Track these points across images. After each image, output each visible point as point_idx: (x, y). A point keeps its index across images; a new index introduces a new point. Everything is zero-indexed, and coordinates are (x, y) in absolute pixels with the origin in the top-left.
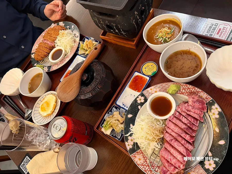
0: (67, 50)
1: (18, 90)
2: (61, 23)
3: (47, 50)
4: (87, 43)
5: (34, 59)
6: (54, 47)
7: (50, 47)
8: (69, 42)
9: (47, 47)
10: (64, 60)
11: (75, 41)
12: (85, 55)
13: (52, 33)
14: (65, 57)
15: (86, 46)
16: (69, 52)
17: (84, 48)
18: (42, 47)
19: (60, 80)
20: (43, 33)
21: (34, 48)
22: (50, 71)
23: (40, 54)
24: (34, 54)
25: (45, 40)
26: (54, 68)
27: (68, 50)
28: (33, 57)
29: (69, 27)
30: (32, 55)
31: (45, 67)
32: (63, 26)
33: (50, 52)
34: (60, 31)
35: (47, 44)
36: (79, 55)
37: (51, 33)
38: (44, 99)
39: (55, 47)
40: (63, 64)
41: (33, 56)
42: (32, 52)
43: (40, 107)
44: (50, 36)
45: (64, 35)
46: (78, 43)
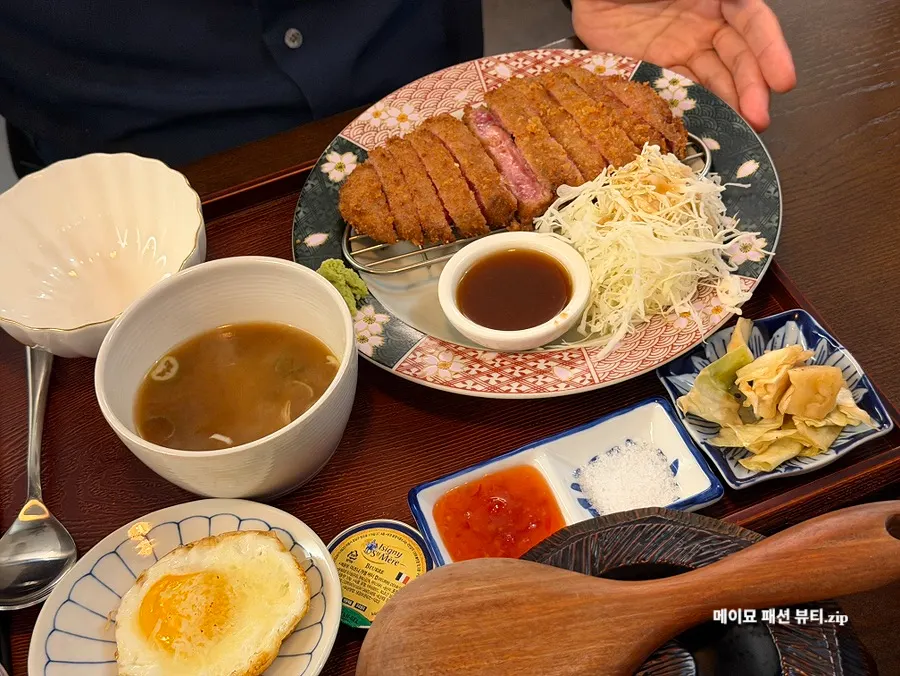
0: (607, 315)
1: (95, 335)
2: (674, 82)
3: (463, 207)
4: (795, 374)
5: (332, 193)
6: (520, 217)
7: (501, 200)
8: (666, 270)
9: (483, 189)
10: (541, 365)
11: (703, 288)
12: (719, 443)
13: (573, 112)
14: (558, 342)
15: (773, 391)
16: (619, 334)
17: (744, 389)
18: (445, 164)
19: (420, 487)
20: (503, 57)
21: (377, 115)
22: (393, 370)
23: (399, 195)
24: (349, 159)
25: (492, 118)
26: (434, 369)
27: (621, 314)
28: (336, 176)
29: (715, 146)
30: (334, 157)
31: (369, 310)
32: (677, 112)
33: (477, 234)
34: (652, 150)
35: (492, 168)
36: (672, 411)
37: (565, 105)
38: (211, 539)
39: (532, 228)
40: (514, 392)
41: (337, 166)
42: (351, 133)
43: (147, 585)
44: (546, 123)
45: (663, 198)
46: (718, 319)
